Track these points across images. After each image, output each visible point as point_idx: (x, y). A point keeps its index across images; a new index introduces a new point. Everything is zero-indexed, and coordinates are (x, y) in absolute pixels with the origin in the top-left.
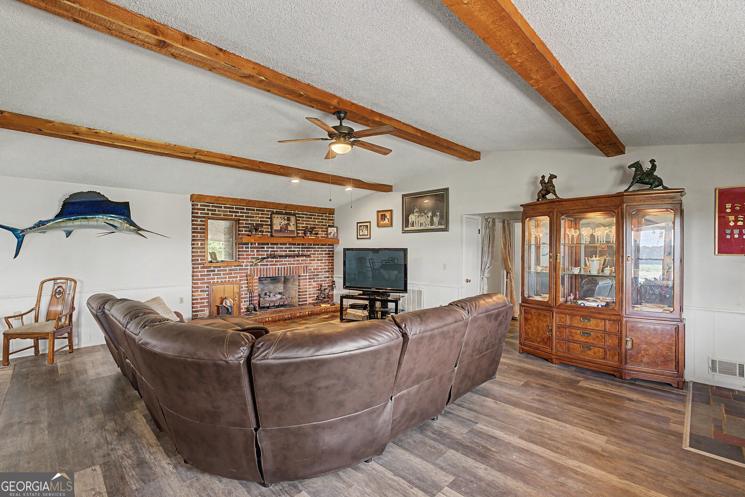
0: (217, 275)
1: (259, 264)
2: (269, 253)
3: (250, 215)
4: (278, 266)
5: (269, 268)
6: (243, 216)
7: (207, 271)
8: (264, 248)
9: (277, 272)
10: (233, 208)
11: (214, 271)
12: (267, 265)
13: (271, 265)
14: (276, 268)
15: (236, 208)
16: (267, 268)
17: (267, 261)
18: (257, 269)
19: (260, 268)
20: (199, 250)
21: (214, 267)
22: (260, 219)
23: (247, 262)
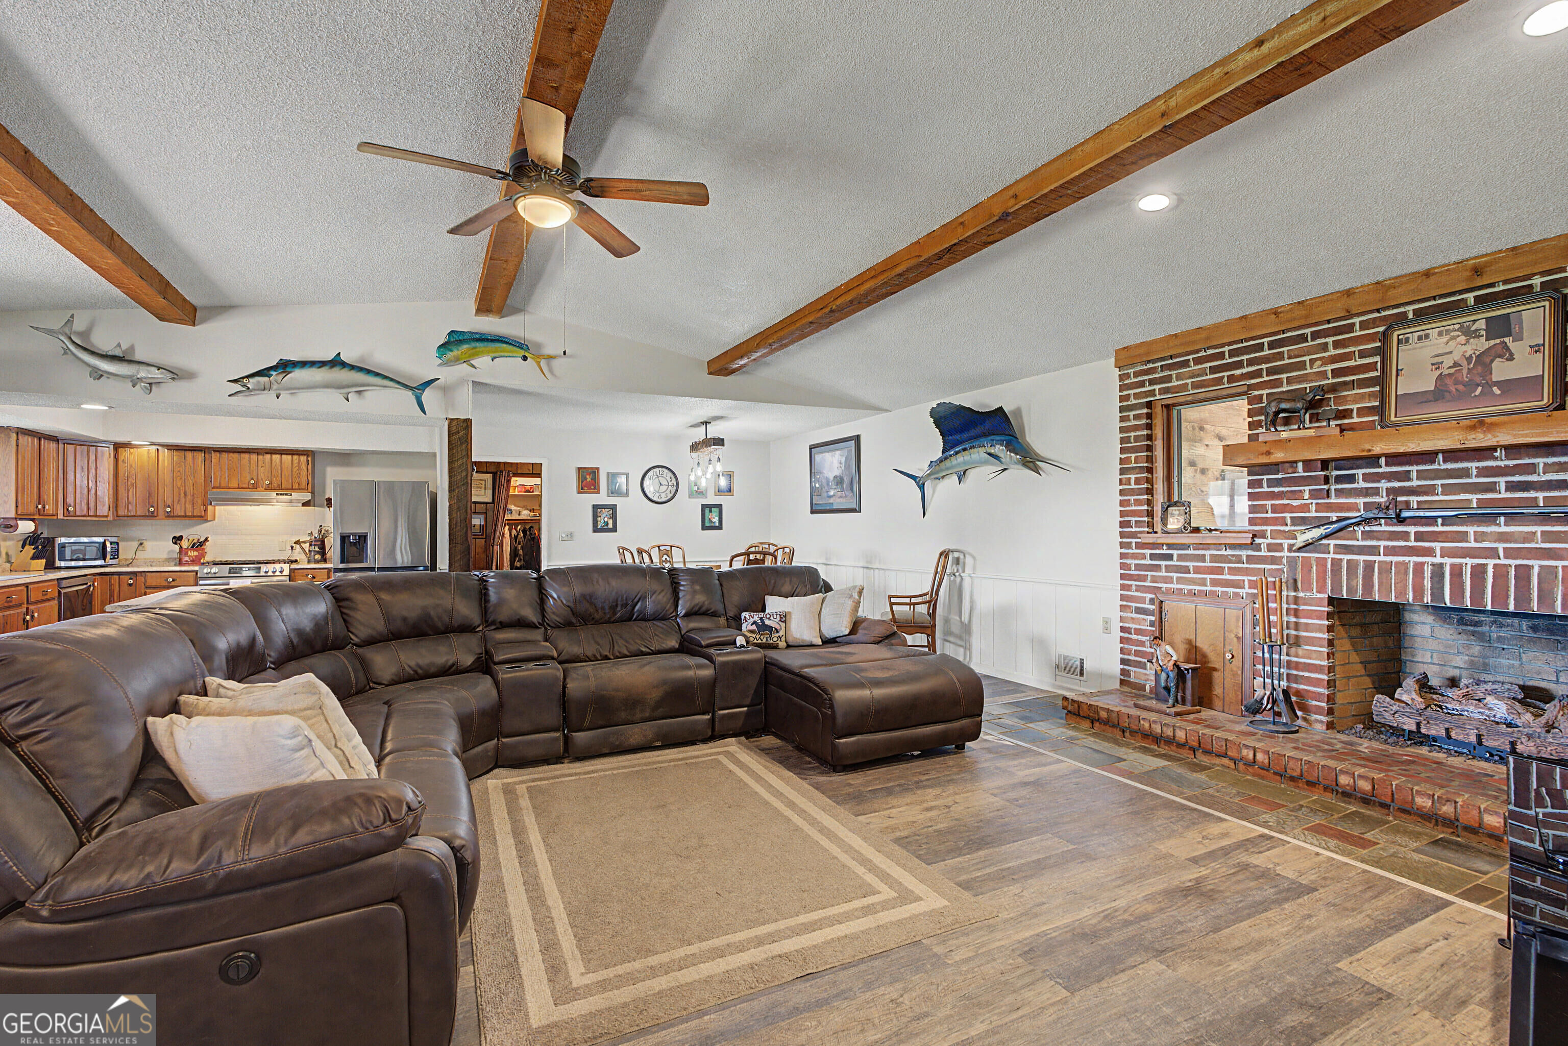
0: (1179, 569)
1: (1332, 542)
2: (1382, 499)
3: (1287, 361)
4: (1438, 560)
5: (1385, 568)
6: (1258, 373)
7: (1152, 556)
8: (1351, 479)
9: (1427, 583)
10: (1221, 356)
11: (1169, 557)
12: (1374, 551)
13: (1389, 551)
14: (1419, 568)
15: (1232, 353)
16: (1369, 566)
17: (1367, 535)
18: (1321, 563)
19: (1336, 563)
20: (1132, 498)
21: (1170, 546)
22: (1329, 368)
23: (1274, 534)
